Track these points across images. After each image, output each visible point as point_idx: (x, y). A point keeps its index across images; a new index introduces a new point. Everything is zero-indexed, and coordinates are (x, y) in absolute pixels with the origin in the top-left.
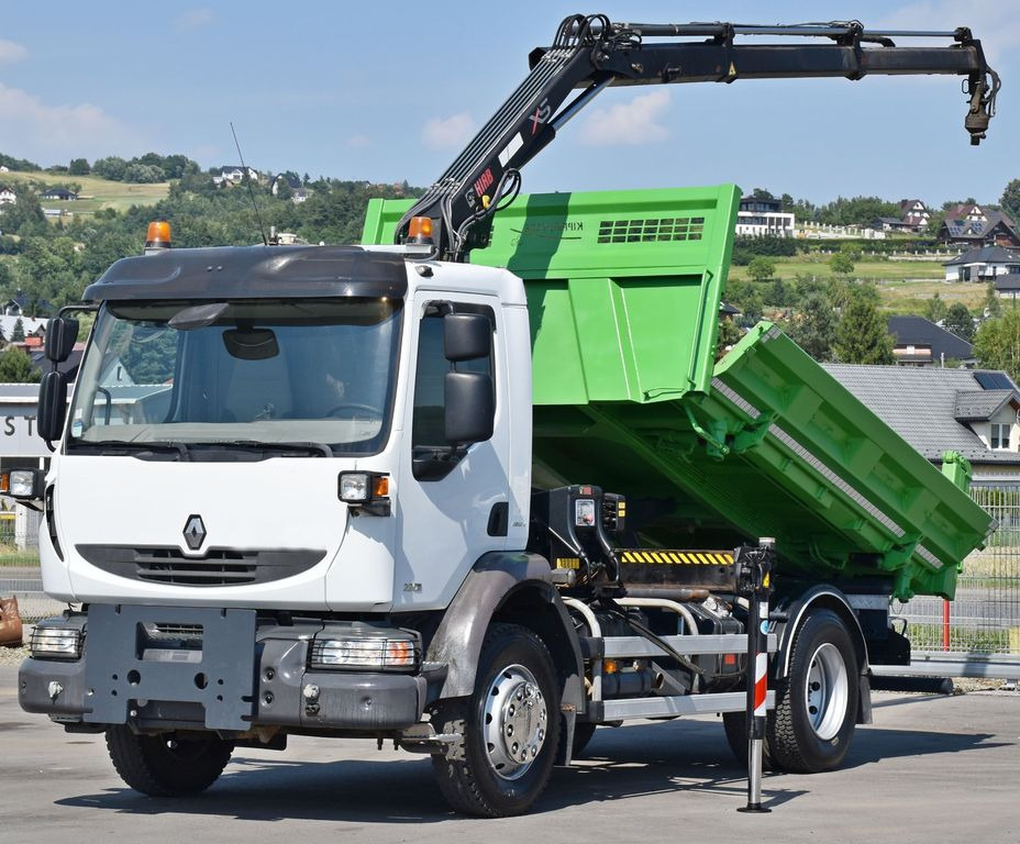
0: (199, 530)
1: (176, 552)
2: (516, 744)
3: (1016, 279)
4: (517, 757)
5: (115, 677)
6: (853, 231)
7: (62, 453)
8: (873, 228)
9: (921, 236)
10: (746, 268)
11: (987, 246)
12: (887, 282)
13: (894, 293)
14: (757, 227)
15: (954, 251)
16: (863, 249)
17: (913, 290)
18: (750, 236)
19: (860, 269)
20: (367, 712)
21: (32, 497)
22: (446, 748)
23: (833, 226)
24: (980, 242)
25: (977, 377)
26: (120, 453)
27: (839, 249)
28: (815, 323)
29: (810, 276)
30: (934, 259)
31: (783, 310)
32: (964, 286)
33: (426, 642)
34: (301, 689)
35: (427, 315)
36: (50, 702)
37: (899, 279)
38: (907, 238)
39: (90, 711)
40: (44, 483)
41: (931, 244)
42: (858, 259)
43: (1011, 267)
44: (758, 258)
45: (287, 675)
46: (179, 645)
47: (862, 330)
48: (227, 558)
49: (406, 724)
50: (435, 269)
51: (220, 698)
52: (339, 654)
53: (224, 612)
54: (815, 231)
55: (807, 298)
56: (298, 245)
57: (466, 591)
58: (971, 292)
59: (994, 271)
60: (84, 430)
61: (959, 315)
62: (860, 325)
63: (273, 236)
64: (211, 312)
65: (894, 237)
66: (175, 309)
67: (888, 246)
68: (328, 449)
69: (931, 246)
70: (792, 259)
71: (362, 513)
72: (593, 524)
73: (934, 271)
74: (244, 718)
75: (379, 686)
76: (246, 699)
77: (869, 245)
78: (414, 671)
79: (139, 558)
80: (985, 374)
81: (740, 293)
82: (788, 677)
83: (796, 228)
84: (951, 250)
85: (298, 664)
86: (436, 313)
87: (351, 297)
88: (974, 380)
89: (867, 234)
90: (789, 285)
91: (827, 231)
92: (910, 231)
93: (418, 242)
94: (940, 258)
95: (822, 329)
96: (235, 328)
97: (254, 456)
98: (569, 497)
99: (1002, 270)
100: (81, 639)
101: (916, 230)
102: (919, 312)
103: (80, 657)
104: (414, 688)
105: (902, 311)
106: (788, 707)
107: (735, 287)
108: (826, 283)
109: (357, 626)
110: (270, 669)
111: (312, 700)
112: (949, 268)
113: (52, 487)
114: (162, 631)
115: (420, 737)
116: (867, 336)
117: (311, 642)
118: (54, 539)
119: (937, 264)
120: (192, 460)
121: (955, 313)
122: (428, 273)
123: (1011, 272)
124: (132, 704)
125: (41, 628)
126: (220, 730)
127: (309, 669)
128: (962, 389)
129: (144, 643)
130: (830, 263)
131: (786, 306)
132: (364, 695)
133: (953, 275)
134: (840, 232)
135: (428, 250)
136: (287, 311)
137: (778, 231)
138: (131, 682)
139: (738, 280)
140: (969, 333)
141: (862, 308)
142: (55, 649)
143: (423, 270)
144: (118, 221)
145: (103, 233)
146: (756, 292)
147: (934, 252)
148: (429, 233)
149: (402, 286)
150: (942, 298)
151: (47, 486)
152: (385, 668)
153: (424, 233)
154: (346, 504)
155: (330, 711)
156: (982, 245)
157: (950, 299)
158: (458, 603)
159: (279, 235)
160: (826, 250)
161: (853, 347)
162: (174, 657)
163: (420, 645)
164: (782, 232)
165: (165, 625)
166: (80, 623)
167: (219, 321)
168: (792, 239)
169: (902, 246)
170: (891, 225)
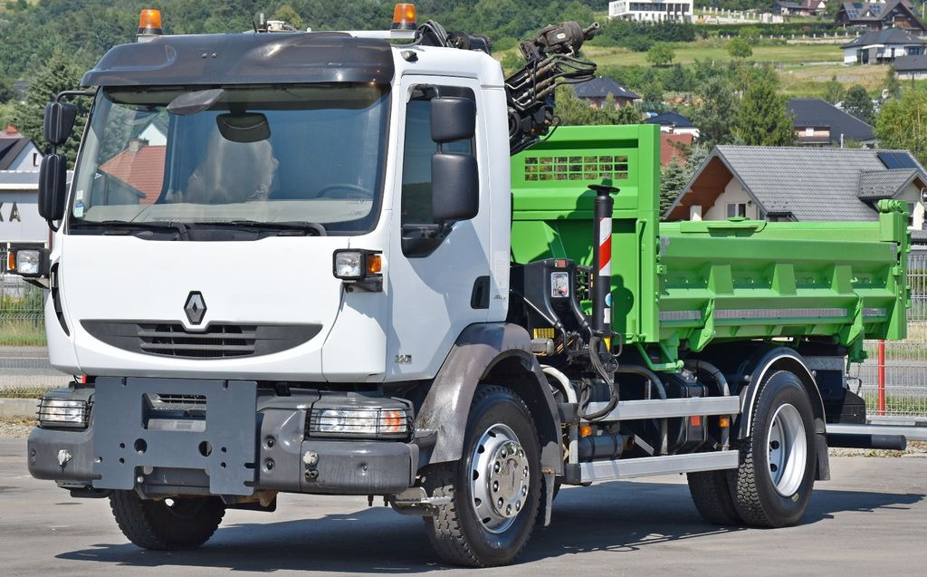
0: (200, 306)
1: (178, 327)
2: (501, 499)
3: (915, 60)
4: (503, 511)
5: (122, 445)
6: (751, 15)
7: (64, 232)
8: (771, 12)
9: (819, 19)
10: (645, 54)
11: (885, 27)
12: (785, 66)
13: (793, 76)
14: (656, 13)
15: (852, 33)
16: (762, 33)
17: (812, 73)
18: (650, 23)
19: (760, 54)
20: (363, 476)
21: (37, 275)
22: (436, 511)
23: (732, 11)
24: (878, 24)
25: (880, 156)
26: (122, 232)
27: (737, 34)
28: (715, 106)
29: (709, 60)
30: (831, 42)
31: (682, 94)
32: (863, 69)
33: (417, 410)
34: (301, 456)
35: (413, 99)
36: (59, 469)
37: (797, 62)
38: (805, 21)
39: (99, 477)
40: (49, 261)
41: (829, 27)
42: (755, 43)
43: (910, 48)
44: (658, 44)
45: (287, 443)
46: (181, 415)
47: (763, 112)
48: (227, 332)
49: (400, 489)
50: (419, 55)
51: (224, 465)
52: (335, 422)
53: (226, 383)
54: (713, 16)
55: (707, 82)
56: (287, 33)
57: (452, 361)
58: (869, 74)
59: (893, 53)
60: (85, 211)
61: (858, 97)
62: (760, 108)
63: (262, 23)
64: (209, 97)
65: (793, 21)
66: (172, 94)
67: (786, 30)
68: (322, 228)
69: (829, 29)
70: (691, 44)
71: (355, 289)
72: (567, 295)
73: (832, 54)
74: (247, 484)
75: (376, 452)
76: (248, 466)
77: (768, 30)
78: (406, 438)
79: (143, 333)
80: (888, 154)
81: (640, 78)
82: (750, 437)
83: (694, 14)
84: (850, 33)
85: (297, 432)
86: (422, 96)
87: (341, 82)
88: (877, 160)
89: (765, 18)
90: (689, 70)
91: (726, 16)
92: (808, 14)
93: (403, 28)
94: (838, 41)
95: (722, 112)
96: (228, 112)
97: (251, 235)
98: (545, 270)
99: (900, 52)
100: (87, 410)
101: (814, 14)
102: (817, 94)
103: (86, 427)
104: (407, 454)
105: (801, 94)
106: (751, 465)
107: (635, 73)
108: (725, 68)
109: (352, 397)
110: (270, 437)
111: (312, 467)
112: (847, 51)
113: (56, 265)
114: (165, 401)
115: (412, 500)
116: (767, 119)
117: (309, 411)
118: (60, 315)
119: (835, 47)
120: (191, 239)
121: (854, 95)
122: (413, 58)
123: (910, 53)
124: (139, 471)
125: (49, 400)
126: (224, 495)
127: (307, 436)
128: (865, 168)
129: (149, 413)
130: (729, 48)
131: (686, 91)
132: (359, 461)
133: (851, 58)
134: (738, 17)
135: (412, 35)
136: (278, 95)
137: (677, 17)
138: (138, 450)
139: (638, 66)
140: (868, 115)
141: (761, 91)
142: (63, 418)
143: (408, 55)
144: (30, 13)
145: (16, 24)
146: (656, 78)
147: (832, 35)
148: (413, 19)
149: (390, 71)
150: (839, 80)
151: (52, 264)
152: (380, 436)
153: (408, 19)
154: (341, 280)
155: (327, 476)
156: (880, 27)
157: (848, 82)
158: (445, 373)
159: (268, 22)
160: (725, 35)
161: (753, 130)
162: (178, 427)
163: (412, 413)
164: (681, 18)
165: (167, 396)
166: (86, 394)
167: (215, 106)
168: (691, 24)
169: (801, 29)
170: (789, 9)
